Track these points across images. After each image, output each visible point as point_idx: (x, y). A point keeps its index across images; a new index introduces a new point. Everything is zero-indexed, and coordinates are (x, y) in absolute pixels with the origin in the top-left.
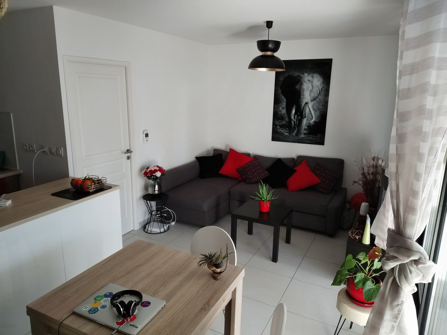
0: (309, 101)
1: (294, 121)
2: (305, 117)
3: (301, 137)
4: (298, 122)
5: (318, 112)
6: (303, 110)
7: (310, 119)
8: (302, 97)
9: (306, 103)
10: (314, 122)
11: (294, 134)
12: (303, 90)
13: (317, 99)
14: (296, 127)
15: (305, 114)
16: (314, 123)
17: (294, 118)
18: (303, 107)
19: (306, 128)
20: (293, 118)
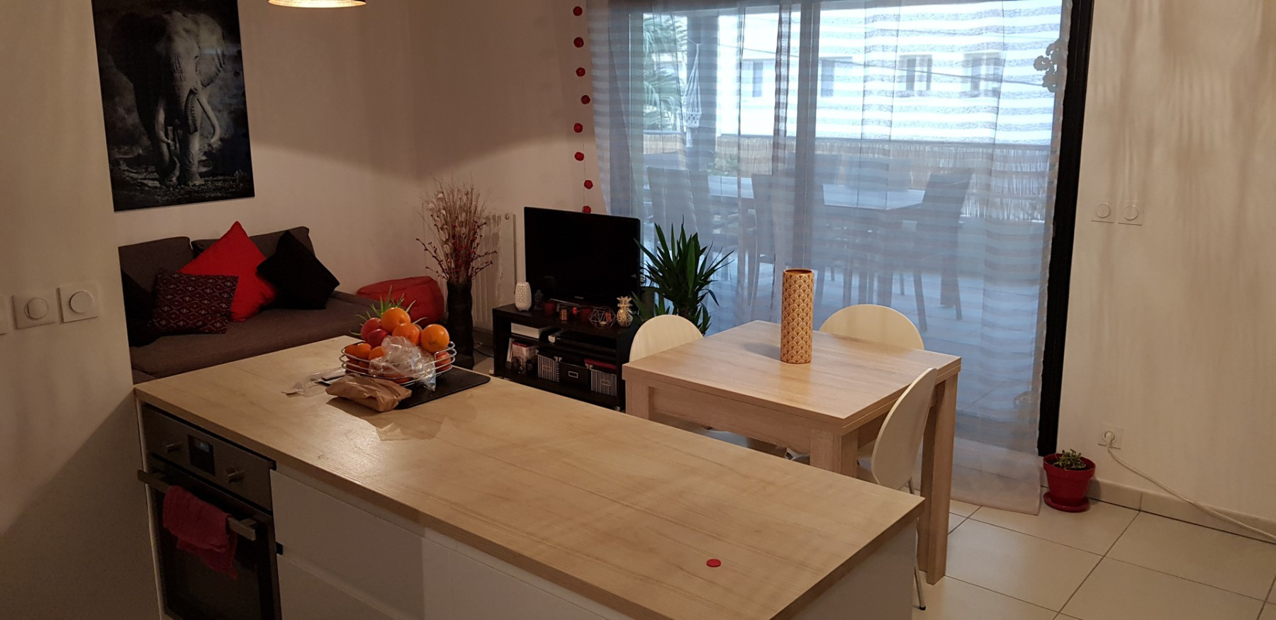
0: (199, 86)
1: (168, 145)
2: (196, 130)
3: (194, 185)
4: (178, 145)
5: (225, 114)
6: (186, 111)
7: (209, 133)
8: (177, 75)
9: (192, 92)
10: (221, 139)
11: (174, 179)
12: (178, 56)
13: (218, 81)
14: (176, 159)
15: (194, 121)
16: (219, 143)
17: (167, 136)
18: (186, 104)
19: (204, 158)
20: (162, 134)
